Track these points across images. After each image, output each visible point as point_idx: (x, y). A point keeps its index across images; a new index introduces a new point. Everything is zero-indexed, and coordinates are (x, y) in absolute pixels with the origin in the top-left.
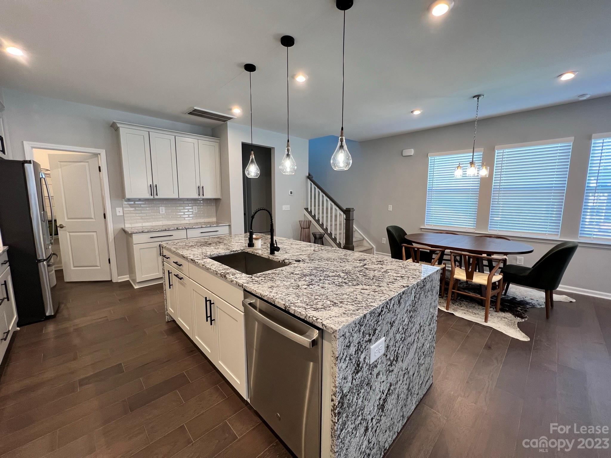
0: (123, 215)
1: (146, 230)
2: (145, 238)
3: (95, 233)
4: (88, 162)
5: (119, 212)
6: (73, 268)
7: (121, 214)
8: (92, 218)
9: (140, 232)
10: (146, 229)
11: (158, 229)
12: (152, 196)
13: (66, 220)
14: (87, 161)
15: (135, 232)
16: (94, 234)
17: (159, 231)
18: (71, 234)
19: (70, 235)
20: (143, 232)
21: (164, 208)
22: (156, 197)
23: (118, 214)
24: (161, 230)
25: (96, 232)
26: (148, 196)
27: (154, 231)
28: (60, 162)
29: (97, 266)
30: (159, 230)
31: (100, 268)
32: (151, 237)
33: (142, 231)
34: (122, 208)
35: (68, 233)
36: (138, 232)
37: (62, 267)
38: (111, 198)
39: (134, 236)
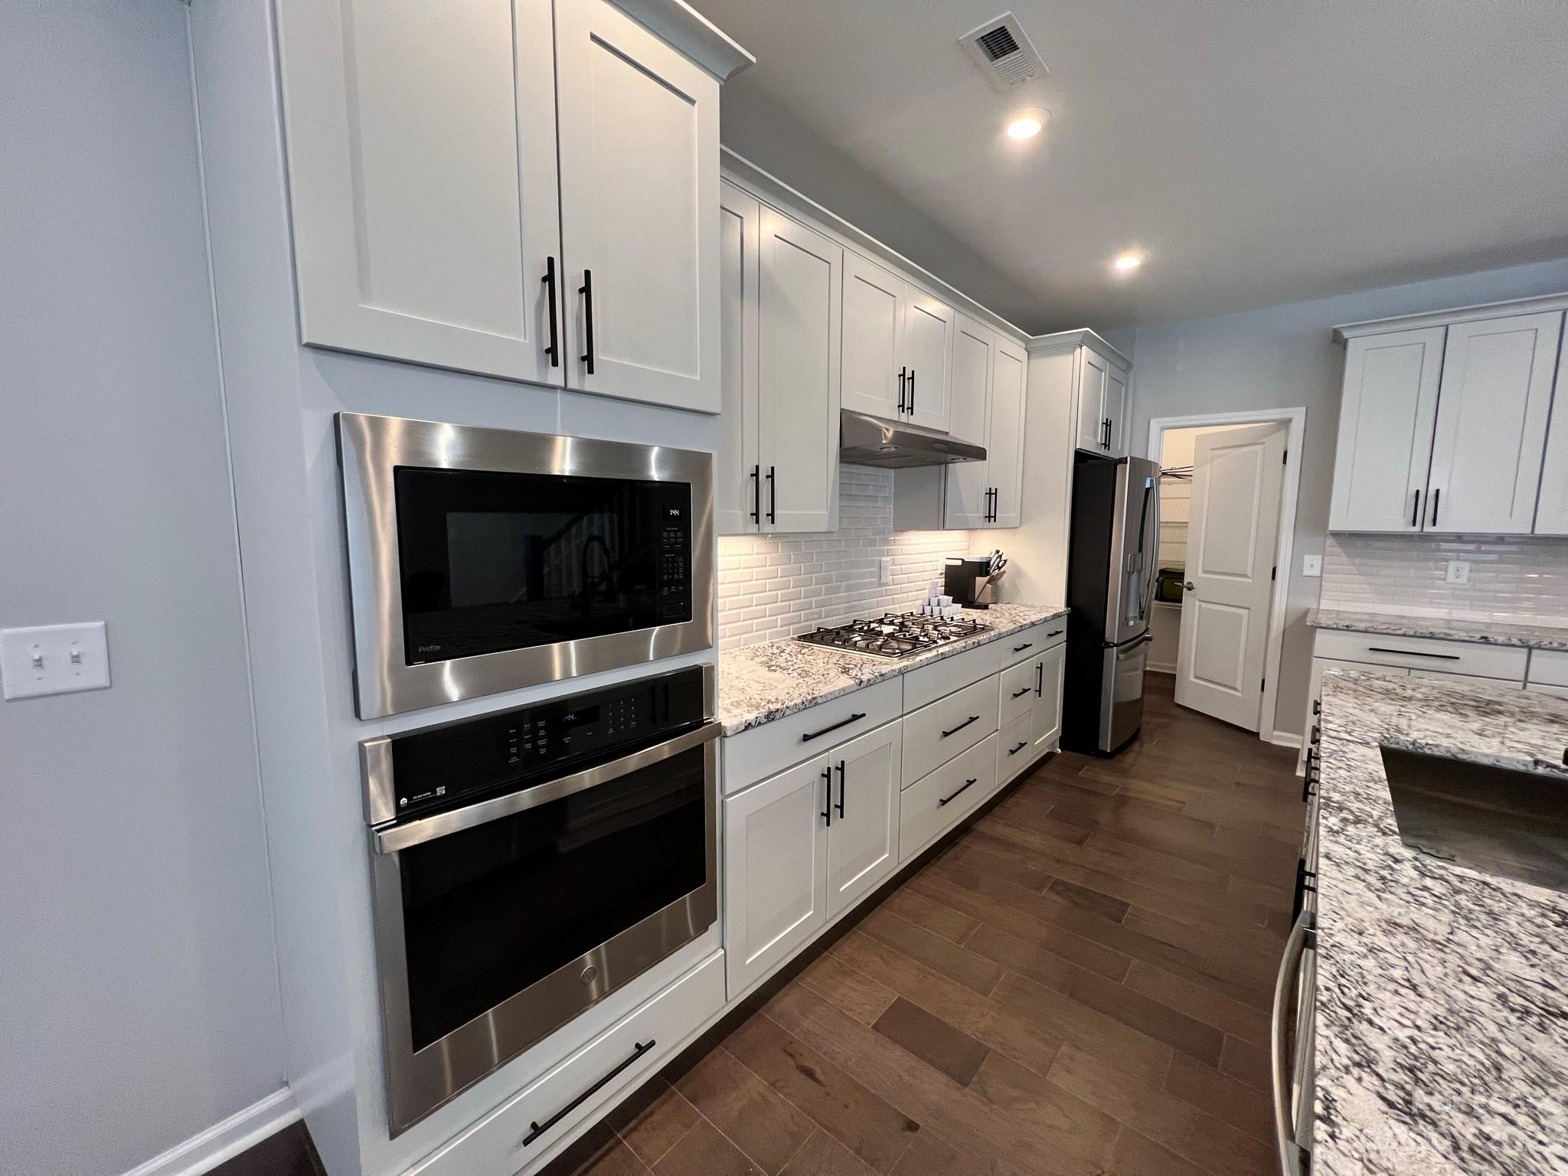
0: (1319, 575)
1: (1362, 626)
2: (1353, 646)
3: (1247, 611)
4: (1263, 443)
5: (1312, 566)
6: (1193, 679)
7: (1316, 572)
8: (1246, 576)
9: (1341, 627)
10: (1361, 621)
11: (1405, 629)
12: (1414, 524)
13: (1200, 574)
14: (1261, 441)
15: (1325, 626)
16: (1245, 612)
17: (1404, 635)
18: (1204, 605)
19: (1200, 606)
20: (1348, 628)
21: (1466, 567)
22: (1429, 528)
23: (1307, 571)
24: (1412, 633)
25: (1249, 609)
26: (1398, 523)
27: (1385, 631)
28: (1213, 449)
29: (1235, 689)
30: (1408, 633)
31: (1240, 695)
32: (1371, 649)
33: (1347, 626)
34: (1320, 557)
35: (1197, 603)
36: (1335, 626)
37: (1175, 669)
38: (1297, 528)
39: (1320, 637)
